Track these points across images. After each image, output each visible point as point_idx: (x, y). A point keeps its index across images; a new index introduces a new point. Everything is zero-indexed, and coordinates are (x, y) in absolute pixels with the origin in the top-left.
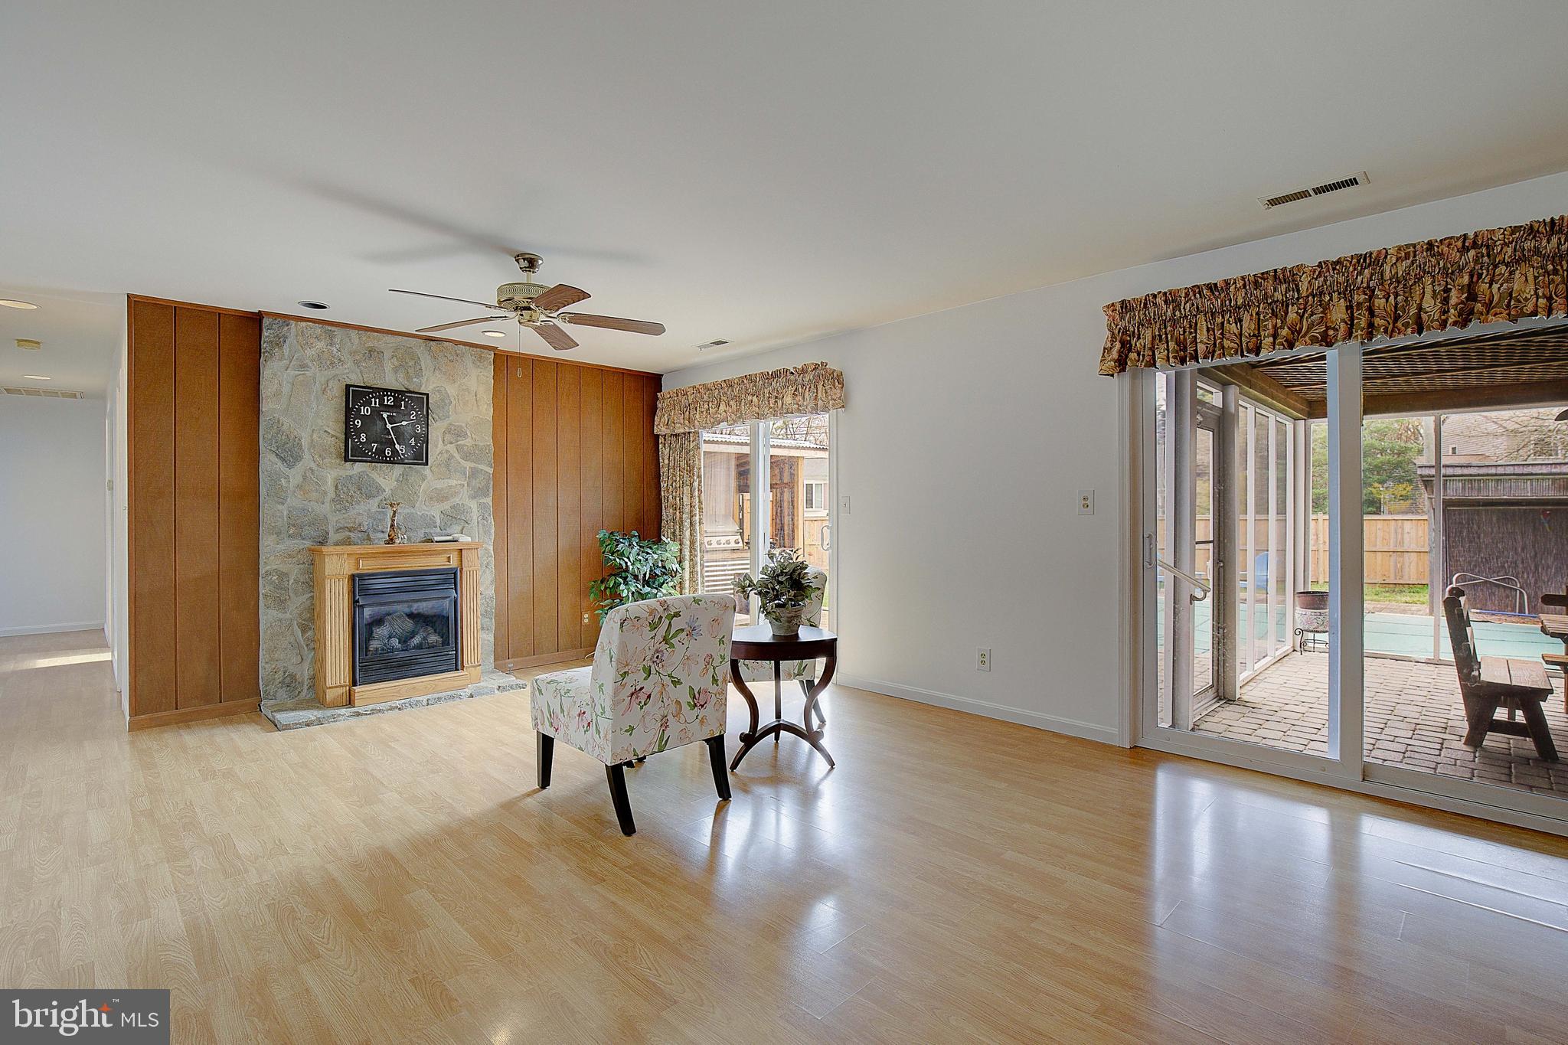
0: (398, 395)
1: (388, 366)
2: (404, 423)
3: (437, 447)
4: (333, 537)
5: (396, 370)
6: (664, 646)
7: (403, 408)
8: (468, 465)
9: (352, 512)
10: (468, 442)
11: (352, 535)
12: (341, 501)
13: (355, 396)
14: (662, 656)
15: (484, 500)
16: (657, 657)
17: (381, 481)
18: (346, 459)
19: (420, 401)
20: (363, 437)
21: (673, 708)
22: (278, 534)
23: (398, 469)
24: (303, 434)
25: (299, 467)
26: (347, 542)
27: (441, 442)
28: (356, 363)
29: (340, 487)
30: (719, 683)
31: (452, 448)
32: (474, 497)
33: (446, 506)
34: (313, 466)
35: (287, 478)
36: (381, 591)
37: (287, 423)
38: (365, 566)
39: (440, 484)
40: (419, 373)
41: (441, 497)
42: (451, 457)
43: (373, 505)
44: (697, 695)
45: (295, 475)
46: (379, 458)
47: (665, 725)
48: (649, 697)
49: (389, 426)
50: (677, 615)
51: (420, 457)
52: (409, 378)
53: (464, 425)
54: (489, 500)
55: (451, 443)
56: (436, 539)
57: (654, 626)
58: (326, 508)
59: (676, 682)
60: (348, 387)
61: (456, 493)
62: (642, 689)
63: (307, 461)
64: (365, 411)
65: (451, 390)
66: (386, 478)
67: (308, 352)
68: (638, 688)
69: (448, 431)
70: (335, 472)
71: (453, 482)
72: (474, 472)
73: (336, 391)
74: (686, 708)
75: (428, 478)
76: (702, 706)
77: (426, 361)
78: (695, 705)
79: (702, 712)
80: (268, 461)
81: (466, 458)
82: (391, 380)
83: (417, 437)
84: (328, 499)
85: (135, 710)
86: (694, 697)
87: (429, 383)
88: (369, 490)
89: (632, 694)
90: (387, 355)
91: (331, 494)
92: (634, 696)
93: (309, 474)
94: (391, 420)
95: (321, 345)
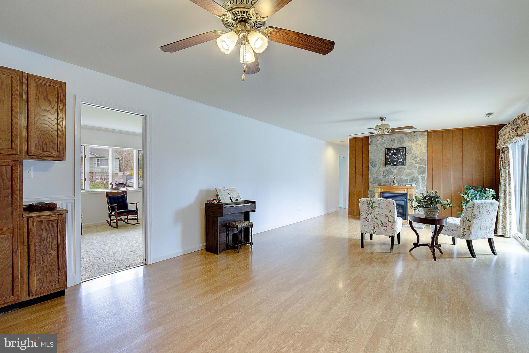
0: (398, 149)
1: (396, 142)
2: (399, 156)
3: (409, 161)
4: (382, 184)
5: (398, 143)
7: (399, 152)
8: (418, 165)
9: (387, 178)
10: (418, 159)
11: (387, 183)
12: (384, 176)
13: (388, 150)
15: (423, 175)
17: (394, 170)
18: (386, 166)
19: (403, 150)
20: (389, 160)
22: (372, 183)
23: (398, 167)
24: (377, 161)
25: (376, 168)
26: (386, 185)
27: (410, 160)
28: (388, 143)
29: (384, 172)
31: (413, 161)
32: (419, 174)
33: (411, 177)
34: (379, 168)
35: (373, 170)
36: (387, 197)
37: (373, 158)
38: (383, 191)
39: (409, 171)
40: (404, 142)
41: (410, 174)
42: (413, 163)
43: (392, 177)
45: (375, 170)
46: (393, 165)
49: (395, 157)
51: (403, 164)
52: (401, 144)
53: (417, 154)
54: (425, 175)
55: (413, 160)
56: (407, 185)
58: (381, 177)
59: (376, 219)
60: (386, 149)
61: (414, 173)
63: (378, 167)
64: (390, 154)
65: (413, 145)
66: (395, 170)
67: (378, 142)
69: (412, 156)
70: (383, 169)
71: (413, 170)
72: (420, 168)
73: (384, 150)
75: (406, 170)
77: (406, 139)
80: (370, 167)
81: (417, 163)
82: (397, 145)
83: (402, 159)
84: (382, 175)
85: (349, 215)
87: (406, 145)
88: (391, 173)
90: (395, 140)
91: (382, 174)
93: (378, 170)
94: (395, 155)
95: (380, 140)
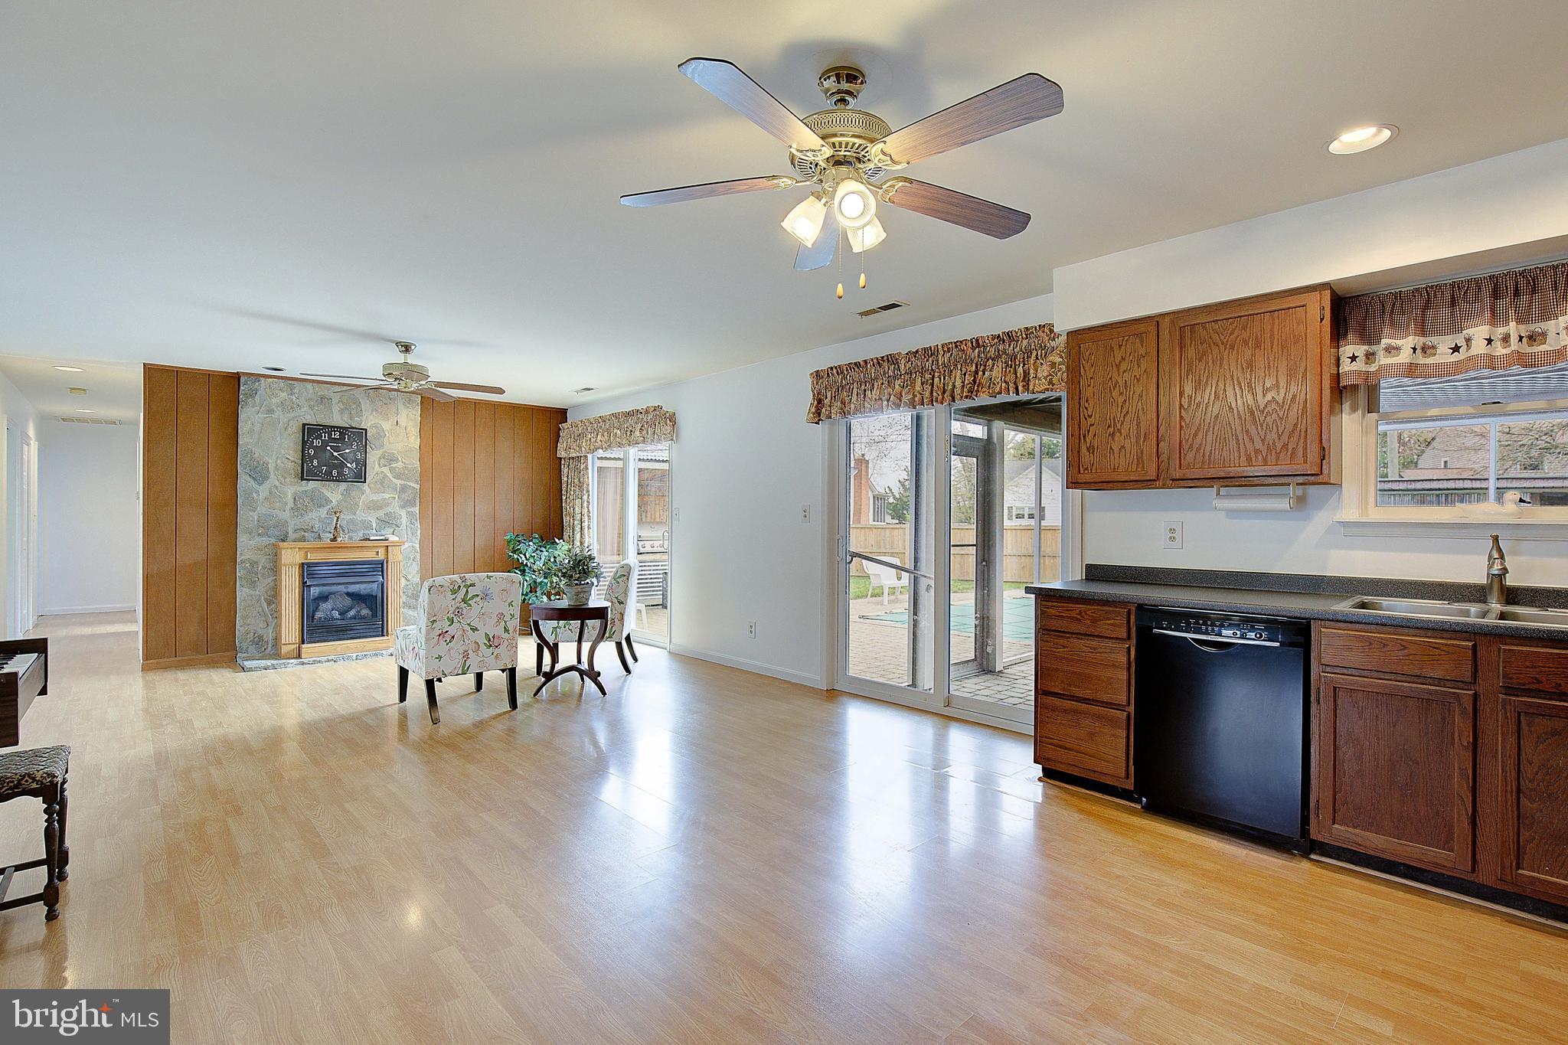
0: (342, 430)
1: (336, 409)
2: (347, 451)
3: (374, 468)
4: (292, 535)
5: (341, 412)
6: (463, 605)
7: (346, 440)
8: (399, 482)
9: (307, 518)
10: (400, 465)
11: (306, 534)
12: (298, 509)
13: (309, 432)
14: (462, 611)
15: (412, 509)
16: (458, 612)
17: (328, 494)
18: (302, 479)
19: (361, 434)
20: (315, 462)
21: (473, 646)
22: (250, 533)
23: (343, 486)
24: (270, 461)
25: (267, 485)
26: (303, 539)
27: (377, 466)
28: (311, 407)
29: (297, 499)
30: (510, 632)
31: (386, 470)
32: (403, 507)
33: (381, 514)
34: (278, 484)
35: (257, 492)
36: (323, 576)
37: (258, 453)
38: (313, 557)
39: (375, 497)
40: (360, 413)
41: (375, 506)
42: (385, 476)
43: (323, 513)
44: (492, 640)
45: (263, 491)
46: (328, 478)
47: (466, 656)
48: (453, 637)
49: (335, 454)
50: (472, 585)
51: (360, 476)
52: (351, 418)
53: (396, 452)
54: (416, 510)
55: (386, 466)
56: (371, 538)
57: (454, 592)
58: (286, 515)
59: (474, 630)
60: (304, 425)
61: (388, 504)
62: (447, 632)
63: (273, 480)
64: (317, 443)
65: (386, 426)
66: (334, 493)
67: (274, 400)
68: (444, 631)
69: (383, 457)
70: (293, 488)
71: (387, 496)
72: (404, 488)
73: (295, 428)
74: (484, 647)
75: (367, 493)
76: (497, 647)
77: (365, 405)
78: (491, 646)
79: (497, 651)
80: (244, 481)
81: (397, 477)
82: (338, 420)
83: (357, 462)
84: (288, 508)
85: (146, 657)
86: (490, 640)
87: (368, 421)
88: (321, 502)
89: (440, 635)
90: (335, 401)
91: (291, 504)
92: (441, 636)
93: (274, 490)
94: (336, 449)
95: (284, 395)
